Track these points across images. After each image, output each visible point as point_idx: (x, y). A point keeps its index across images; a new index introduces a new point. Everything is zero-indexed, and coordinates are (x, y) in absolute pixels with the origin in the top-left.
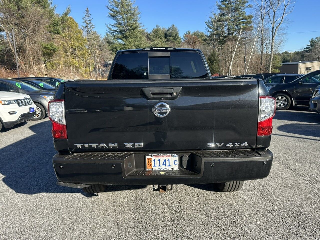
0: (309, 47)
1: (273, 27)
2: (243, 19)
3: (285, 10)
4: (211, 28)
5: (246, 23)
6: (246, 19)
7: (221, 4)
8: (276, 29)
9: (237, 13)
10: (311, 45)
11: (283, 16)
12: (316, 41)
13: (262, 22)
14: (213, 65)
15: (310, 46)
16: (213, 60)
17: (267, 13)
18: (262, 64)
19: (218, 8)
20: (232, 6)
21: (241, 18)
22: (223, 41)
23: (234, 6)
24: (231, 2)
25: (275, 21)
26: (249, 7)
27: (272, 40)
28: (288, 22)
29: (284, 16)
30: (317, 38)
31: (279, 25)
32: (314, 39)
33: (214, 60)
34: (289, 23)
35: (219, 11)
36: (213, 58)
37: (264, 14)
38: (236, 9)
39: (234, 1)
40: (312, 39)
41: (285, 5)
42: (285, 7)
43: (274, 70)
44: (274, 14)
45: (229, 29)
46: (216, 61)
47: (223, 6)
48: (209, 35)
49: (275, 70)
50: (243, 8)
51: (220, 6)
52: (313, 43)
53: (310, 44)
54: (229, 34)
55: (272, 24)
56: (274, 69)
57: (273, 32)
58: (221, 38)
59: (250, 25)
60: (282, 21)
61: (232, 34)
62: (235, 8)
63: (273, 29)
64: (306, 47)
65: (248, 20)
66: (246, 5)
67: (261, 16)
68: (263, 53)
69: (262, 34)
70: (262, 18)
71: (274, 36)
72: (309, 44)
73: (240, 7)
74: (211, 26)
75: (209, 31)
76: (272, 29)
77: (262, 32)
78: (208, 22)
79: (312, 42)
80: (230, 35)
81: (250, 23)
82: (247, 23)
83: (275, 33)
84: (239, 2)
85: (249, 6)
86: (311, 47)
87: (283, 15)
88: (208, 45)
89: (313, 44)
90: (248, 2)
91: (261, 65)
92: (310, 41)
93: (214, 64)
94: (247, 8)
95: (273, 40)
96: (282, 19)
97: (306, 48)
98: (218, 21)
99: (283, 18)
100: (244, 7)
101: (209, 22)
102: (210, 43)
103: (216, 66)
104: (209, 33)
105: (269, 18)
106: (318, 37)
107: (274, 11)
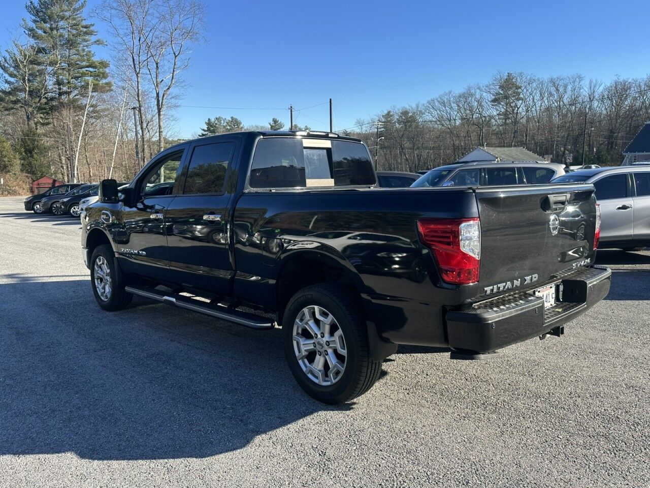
0: (206, 133)
1: (158, 92)
2: (88, 67)
3: (175, 63)
4: (11, 75)
5: (96, 76)
6: (95, 67)
7: (34, 26)
8: (164, 95)
9: (73, 51)
10: (209, 130)
11: (173, 74)
12: (216, 124)
13: (138, 79)
14: (33, 158)
15: (207, 131)
16: (31, 146)
17: (145, 63)
18: (146, 160)
19: (27, 32)
20: (61, 36)
21: (84, 63)
22: (47, 107)
23: (67, 36)
24: (57, 26)
25: (159, 80)
26: (99, 44)
27: (157, 116)
28: (183, 85)
29: (175, 73)
30: (216, 118)
31: (168, 89)
32: (213, 120)
33: (34, 149)
34: (184, 87)
35: (32, 42)
36: (29, 142)
37: (139, 63)
38: (70, 44)
39: (65, 26)
40: (209, 120)
41: (175, 54)
42: (176, 57)
43: (168, 174)
44: (157, 67)
45: (59, 83)
46: (39, 149)
47: (40, 32)
48: (8, 90)
49: (171, 173)
50: (85, 43)
51: (31, 30)
52: (211, 126)
53: (207, 128)
54: (60, 94)
55: (155, 85)
56: (168, 172)
57: (158, 101)
58: (43, 101)
59: (104, 81)
60: (173, 82)
61: (68, 93)
62: (68, 41)
63: (158, 94)
64: (201, 132)
65: (99, 69)
66: (93, 38)
67: (133, 66)
68: (145, 139)
69: (139, 101)
70: (136, 71)
71: (161, 109)
72: (205, 127)
73: (79, 40)
74: (12, 69)
75: (7, 82)
76: (156, 95)
77: (138, 97)
78: (3, 60)
79: (209, 124)
80: (63, 97)
81: (104, 76)
82: (98, 76)
83: (163, 103)
84: (77, 30)
85: (98, 42)
86: (209, 134)
87: (174, 71)
88: (7, 112)
89: (212, 129)
90: (96, 33)
91: (144, 161)
92: (206, 123)
93: (35, 156)
94: (95, 46)
95: (159, 115)
96: (173, 78)
97: (201, 135)
98: (32, 62)
99: (173, 76)
100: (87, 41)
101: (6, 61)
102: (12, 108)
103: (38, 160)
104: (7, 86)
105: (149, 73)
106: (218, 117)
107: (156, 60)
